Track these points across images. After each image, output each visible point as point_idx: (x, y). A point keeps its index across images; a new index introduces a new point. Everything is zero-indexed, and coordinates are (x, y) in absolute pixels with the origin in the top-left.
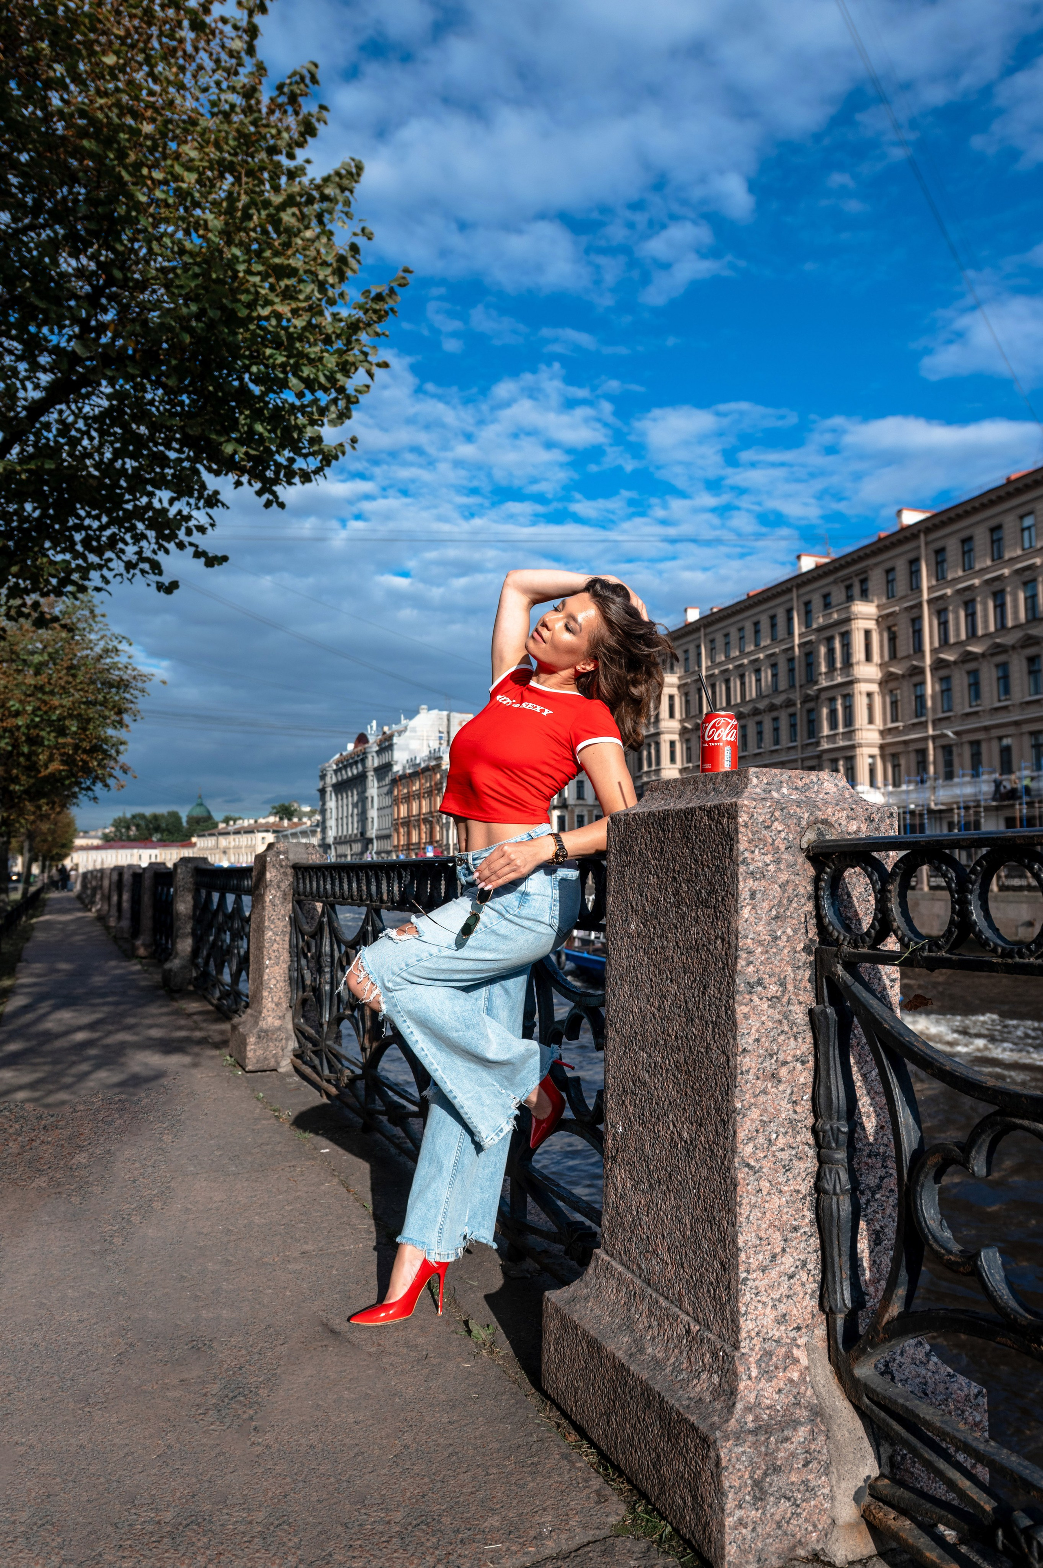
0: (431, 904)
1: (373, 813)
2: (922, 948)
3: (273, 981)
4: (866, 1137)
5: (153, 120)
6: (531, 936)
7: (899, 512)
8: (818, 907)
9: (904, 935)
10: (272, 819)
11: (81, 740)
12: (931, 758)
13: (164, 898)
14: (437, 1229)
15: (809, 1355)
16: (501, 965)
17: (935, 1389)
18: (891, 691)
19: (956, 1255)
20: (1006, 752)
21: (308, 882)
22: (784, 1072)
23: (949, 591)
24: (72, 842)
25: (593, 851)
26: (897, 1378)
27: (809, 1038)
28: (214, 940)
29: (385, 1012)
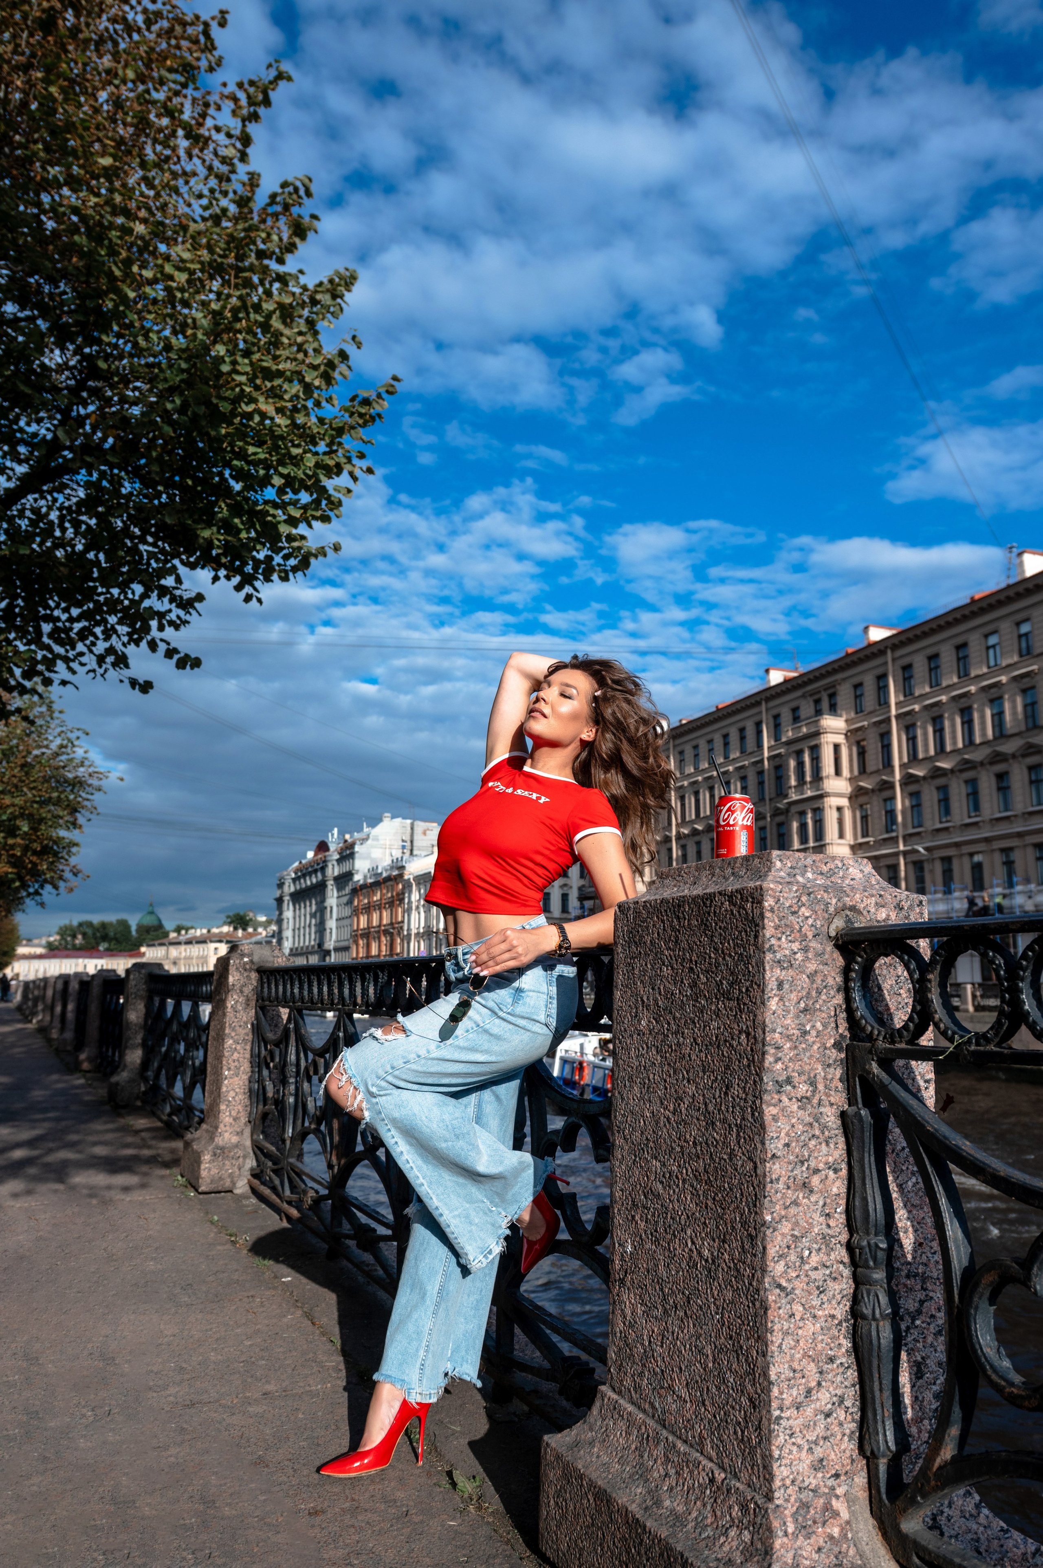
0: (411, 1006)
1: (331, 924)
2: (969, 1041)
3: (232, 1094)
4: (904, 1256)
5: (144, 221)
6: (526, 1036)
7: (866, 629)
8: (848, 1000)
9: (947, 1028)
10: (226, 929)
11: (32, 841)
12: (903, 874)
13: (113, 1006)
14: (418, 1365)
15: (849, 1507)
16: (494, 1068)
17: (988, 1546)
18: (861, 806)
19: (1018, 1387)
20: (977, 869)
21: (273, 986)
22: (815, 1180)
23: (917, 707)
24: (14, 950)
25: (595, 945)
26: (946, 1534)
27: (842, 1145)
28: (167, 1051)
29: (368, 1119)
